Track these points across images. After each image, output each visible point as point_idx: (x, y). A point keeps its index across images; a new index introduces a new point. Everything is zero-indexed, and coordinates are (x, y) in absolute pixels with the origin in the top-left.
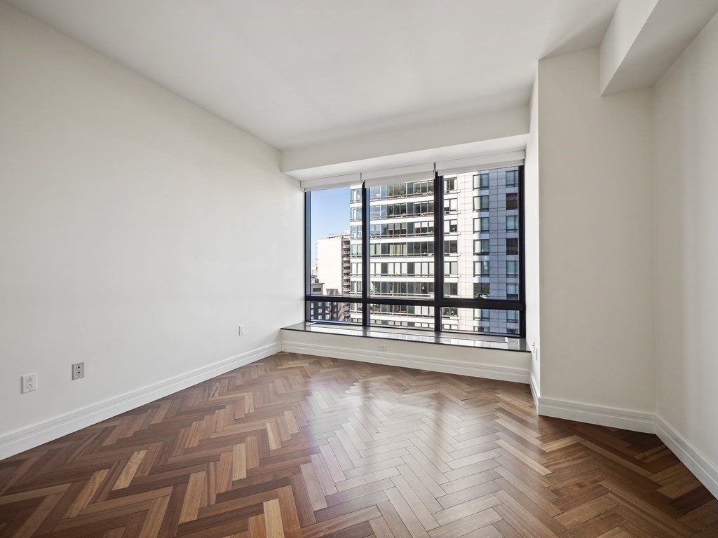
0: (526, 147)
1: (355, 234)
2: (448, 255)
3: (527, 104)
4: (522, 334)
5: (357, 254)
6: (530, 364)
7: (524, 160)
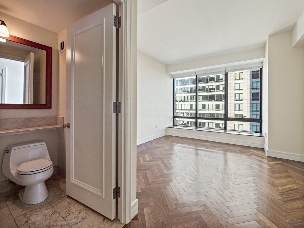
0: (263, 61)
1: (178, 92)
2: (222, 101)
3: (264, 47)
4: (261, 131)
5: (182, 100)
6: (264, 141)
7: (262, 66)
